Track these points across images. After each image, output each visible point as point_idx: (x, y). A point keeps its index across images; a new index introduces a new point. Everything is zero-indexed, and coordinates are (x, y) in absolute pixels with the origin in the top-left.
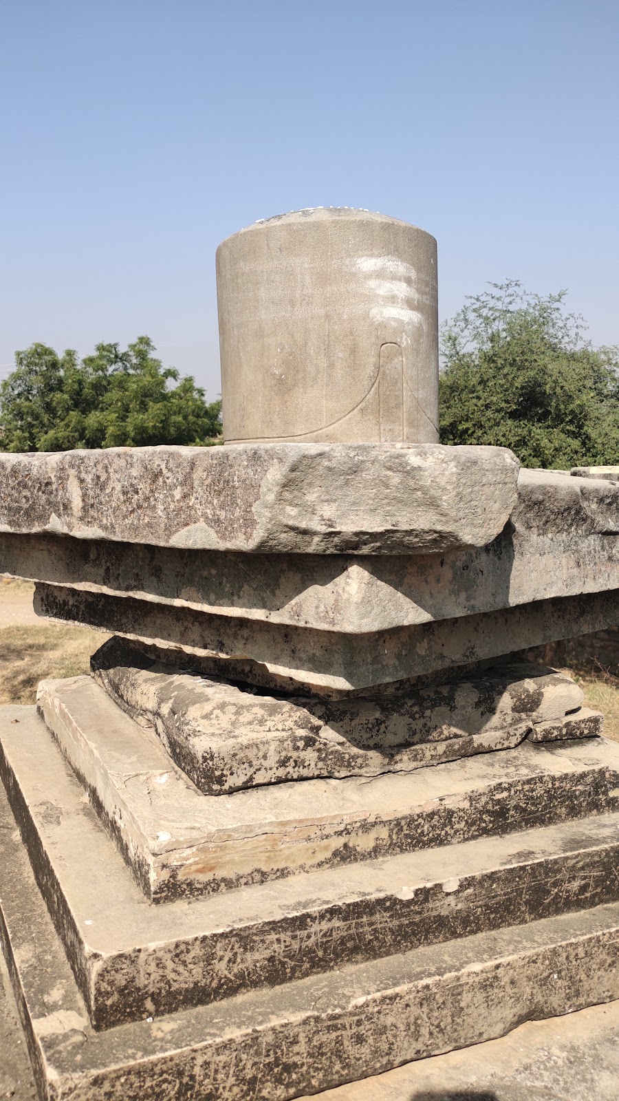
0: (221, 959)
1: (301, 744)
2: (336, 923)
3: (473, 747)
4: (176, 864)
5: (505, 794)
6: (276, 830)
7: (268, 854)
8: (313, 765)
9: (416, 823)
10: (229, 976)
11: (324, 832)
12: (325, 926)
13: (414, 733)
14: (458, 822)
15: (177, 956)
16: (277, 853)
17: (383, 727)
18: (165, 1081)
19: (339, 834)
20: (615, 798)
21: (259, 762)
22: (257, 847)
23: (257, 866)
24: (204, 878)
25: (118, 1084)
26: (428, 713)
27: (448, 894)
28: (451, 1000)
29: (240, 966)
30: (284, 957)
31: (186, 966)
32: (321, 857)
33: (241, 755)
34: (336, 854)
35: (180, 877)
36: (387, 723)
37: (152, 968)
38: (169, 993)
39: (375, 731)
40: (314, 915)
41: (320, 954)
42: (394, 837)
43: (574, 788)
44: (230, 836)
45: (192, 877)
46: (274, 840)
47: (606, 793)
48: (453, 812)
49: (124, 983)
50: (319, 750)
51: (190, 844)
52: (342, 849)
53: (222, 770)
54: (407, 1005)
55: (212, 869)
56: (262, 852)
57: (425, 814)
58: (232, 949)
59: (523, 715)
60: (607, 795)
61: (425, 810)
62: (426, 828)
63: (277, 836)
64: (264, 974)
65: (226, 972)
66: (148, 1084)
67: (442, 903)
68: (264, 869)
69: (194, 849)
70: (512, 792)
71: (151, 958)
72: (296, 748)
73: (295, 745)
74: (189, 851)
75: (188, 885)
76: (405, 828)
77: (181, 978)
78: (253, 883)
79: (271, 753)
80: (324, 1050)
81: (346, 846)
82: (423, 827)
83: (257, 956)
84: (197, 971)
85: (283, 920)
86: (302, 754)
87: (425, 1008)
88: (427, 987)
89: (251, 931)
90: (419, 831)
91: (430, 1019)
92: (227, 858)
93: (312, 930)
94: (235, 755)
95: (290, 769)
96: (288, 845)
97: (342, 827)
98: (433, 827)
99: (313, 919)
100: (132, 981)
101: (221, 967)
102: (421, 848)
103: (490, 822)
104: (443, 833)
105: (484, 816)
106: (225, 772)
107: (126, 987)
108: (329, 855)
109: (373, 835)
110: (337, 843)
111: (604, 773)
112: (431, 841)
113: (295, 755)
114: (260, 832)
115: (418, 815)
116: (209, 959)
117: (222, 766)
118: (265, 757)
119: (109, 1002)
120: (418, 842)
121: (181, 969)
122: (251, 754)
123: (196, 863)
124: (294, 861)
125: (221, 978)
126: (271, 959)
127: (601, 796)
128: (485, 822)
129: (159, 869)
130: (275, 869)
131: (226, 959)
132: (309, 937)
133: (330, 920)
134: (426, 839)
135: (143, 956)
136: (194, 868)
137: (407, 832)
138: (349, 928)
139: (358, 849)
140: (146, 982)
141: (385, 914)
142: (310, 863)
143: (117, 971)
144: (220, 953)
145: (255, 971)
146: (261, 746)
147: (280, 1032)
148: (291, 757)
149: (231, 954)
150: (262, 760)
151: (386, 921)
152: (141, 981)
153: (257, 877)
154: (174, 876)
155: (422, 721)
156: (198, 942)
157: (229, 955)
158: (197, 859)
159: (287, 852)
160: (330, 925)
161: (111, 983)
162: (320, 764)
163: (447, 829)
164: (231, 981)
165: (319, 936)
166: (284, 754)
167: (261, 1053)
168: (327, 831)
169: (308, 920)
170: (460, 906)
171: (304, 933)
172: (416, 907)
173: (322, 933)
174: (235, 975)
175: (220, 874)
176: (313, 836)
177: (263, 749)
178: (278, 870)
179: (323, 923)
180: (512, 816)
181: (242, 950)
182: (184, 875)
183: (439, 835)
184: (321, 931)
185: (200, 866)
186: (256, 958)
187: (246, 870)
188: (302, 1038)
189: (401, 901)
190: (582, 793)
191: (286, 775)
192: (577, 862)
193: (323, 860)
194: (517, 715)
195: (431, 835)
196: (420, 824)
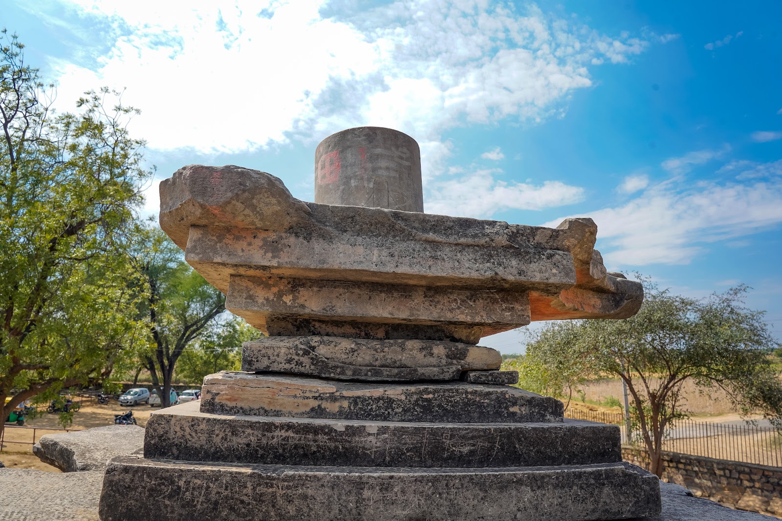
0: (217, 435)
1: (301, 352)
2: (290, 434)
3: (417, 375)
4: (215, 392)
5: (431, 396)
6: (275, 387)
7: (269, 400)
8: (307, 367)
9: (367, 402)
10: (221, 447)
11: (305, 395)
12: (284, 433)
13: (377, 360)
14: (397, 408)
15: (192, 426)
16: (275, 401)
17: (356, 354)
18: (163, 484)
19: (315, 398)
20: (515, 413)
21: (274, 358)
22: (263, 394)
23: (262, 405)
24: (231, 404)
25: (137, 476)
26: (386, 349)
27: (369, 434)
28: (355, 491)
29: (229, 444)
30: (257, 446)
31: (197, 433)
32: (303, 409)
33: (263, 351)
34: (313, 409)
35: (217, 400)
36: (359, 351)
37: (178, 429)
38: (186, 447)
39: (350, 355)
40: (277, 425)
41: (281, 451)
42: (352, 408)
43: (483, 401)
44: (247, 384)
45: (224, 402)
46: (274, 393)
47: (507, 408)
48: (394, 401)
49: (162, 433)
50: (312, 359)
51: (224, 383)
52: (317, 408)
53: (252, 358)
54: (323, 486)
55: (235, 400)
56: (266, 398)
57: (373, 398)
58: (224, 431)
59: (455, 362)
60: (508, 410)
61: (374, 395)
62: (374, 406)
63: (276, 391)
64: (243, 454)
65: (220, 445)
66: (153, 482)
67: (365, 439)
68: (267, 408)
69: (226, 386)
70: (436, 396)
71: (178, 422)
72: (298, 355)
73: (297, 352)
74: (222, 387)
75: (221, 406)
76: (360, 403)
77: (193, 440)
78: (259, 415)
79: (282, 354)
80: (263, 498)
81: (319, 406)
82: (372, 405)
83: (239, 440)
84: (203, 438)
85: (257, 422)
86: (302, 359)
87: (336, 491)
88: (338, 477)
89: (237, 424)
90: (369, 408)
91: (339, 500)
92: (245, 396)
93: (276, 434)
94: (260, 351)
95: (293, 365)
96: (282, 397)
97: (317, 395)
98: (380, 408)
99: (276, 427)
100: (166, 434)
101: (217, 440)
102: (370, 419)
103: (421, 412)
104: (387, 412)
105: (416, 408)
106: (253, 359)
107: (162, 436)
108: (308, 409)
109: (337, 404)
110: (314, 403)
111: (505, 394)
112: (377, 416)
113: (297, 358)
114: (265, 385)
115: (369, 397)
116: (211, 433)
117: (252, 355)
118: (278, 355)
119: (153, 442)
120: (369, 415)
121: (194, 434)
122: (270, 352)
123: (226, 394)
124: (285, 408)
125: (217, 448)
126: (248, 445)
127: (503, 410)
128: (417, 411)
129: (206, 393)
130: (273, 410)
131: (220, 436)
132: (273, 438)
133: (287, 431)
134: (374, 413)
135: (173, 419)
136: (225, 397)
137: (361, 407)
138: (300, 440)
139: (328, 410)
140: (174, 436)
141: (324, 437)
142: (295, 411)
143: (159, 424)
144: (217, 432)
145: (238, 450)
146: (276, 349)
147: (235, 477)
148: (294, 359)
149: (224, 434)
150: (276, 357)
151: (326, 442)
152: (171, 435)
153: (262, 412)
154: (213, 399)
155: (382, 354)
156: (205, 421)
157: (222, 435)
158: (227, 392)
159: (281, 402)
160: (287, 434)
161: (155, 430)
162: (312, 367)
163: (390, 410)
164: (222, 451)
165: (280, 439)
166: (289, 356)
167: (222, 487)
168: (307, 395)
169: (273, 427)
170: (378, 444)
171: (269, 435)
172: (347, 438)
173: (282, 438)
174: (225, 448)
175: (239, 405)
176: (298, 395)
177: (277, 351)
178: (275, 411)
179: (283, 431)
180: (437, 411)
181: (230, 434)
182: (219, 400)
183: (384, 413)
184: (281, 436)
185: (229, 397)
186: (239, 441)
187: (256, 406)
188: (249, 485)
189: (336, 430)
190: (488, 405)
191: (291, 369)
192: (468, 433)
193: (304, 412)
194: (450, 360)
195: (377, 412)
196: (370, 403)
